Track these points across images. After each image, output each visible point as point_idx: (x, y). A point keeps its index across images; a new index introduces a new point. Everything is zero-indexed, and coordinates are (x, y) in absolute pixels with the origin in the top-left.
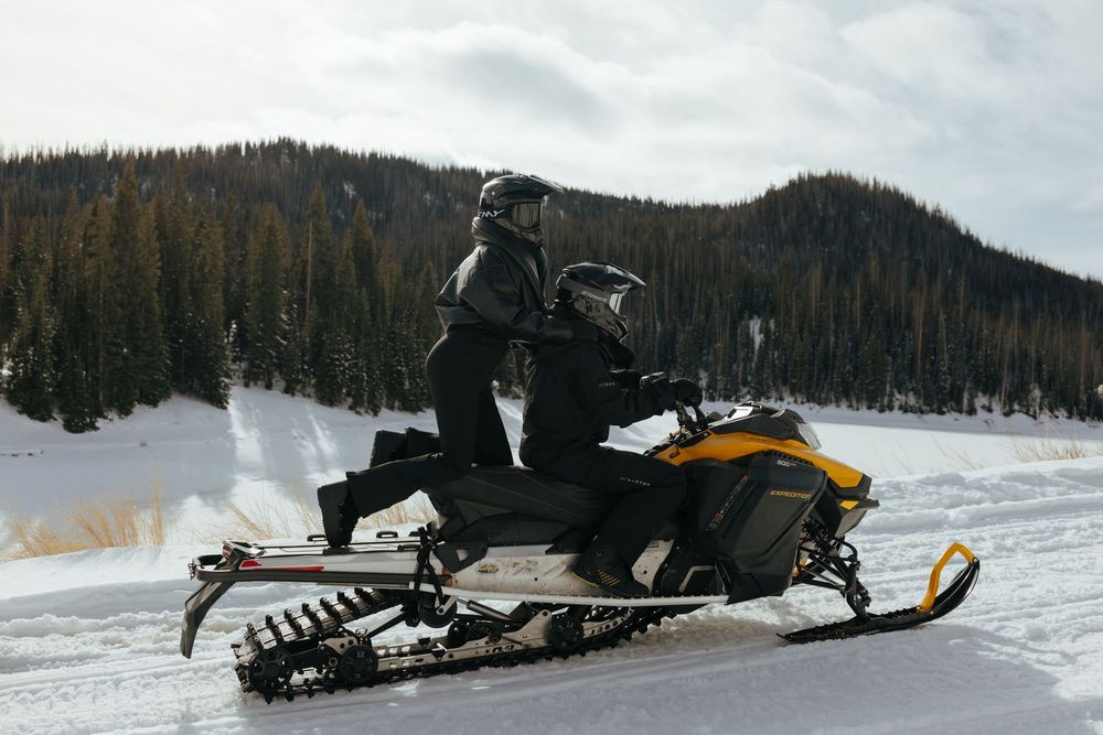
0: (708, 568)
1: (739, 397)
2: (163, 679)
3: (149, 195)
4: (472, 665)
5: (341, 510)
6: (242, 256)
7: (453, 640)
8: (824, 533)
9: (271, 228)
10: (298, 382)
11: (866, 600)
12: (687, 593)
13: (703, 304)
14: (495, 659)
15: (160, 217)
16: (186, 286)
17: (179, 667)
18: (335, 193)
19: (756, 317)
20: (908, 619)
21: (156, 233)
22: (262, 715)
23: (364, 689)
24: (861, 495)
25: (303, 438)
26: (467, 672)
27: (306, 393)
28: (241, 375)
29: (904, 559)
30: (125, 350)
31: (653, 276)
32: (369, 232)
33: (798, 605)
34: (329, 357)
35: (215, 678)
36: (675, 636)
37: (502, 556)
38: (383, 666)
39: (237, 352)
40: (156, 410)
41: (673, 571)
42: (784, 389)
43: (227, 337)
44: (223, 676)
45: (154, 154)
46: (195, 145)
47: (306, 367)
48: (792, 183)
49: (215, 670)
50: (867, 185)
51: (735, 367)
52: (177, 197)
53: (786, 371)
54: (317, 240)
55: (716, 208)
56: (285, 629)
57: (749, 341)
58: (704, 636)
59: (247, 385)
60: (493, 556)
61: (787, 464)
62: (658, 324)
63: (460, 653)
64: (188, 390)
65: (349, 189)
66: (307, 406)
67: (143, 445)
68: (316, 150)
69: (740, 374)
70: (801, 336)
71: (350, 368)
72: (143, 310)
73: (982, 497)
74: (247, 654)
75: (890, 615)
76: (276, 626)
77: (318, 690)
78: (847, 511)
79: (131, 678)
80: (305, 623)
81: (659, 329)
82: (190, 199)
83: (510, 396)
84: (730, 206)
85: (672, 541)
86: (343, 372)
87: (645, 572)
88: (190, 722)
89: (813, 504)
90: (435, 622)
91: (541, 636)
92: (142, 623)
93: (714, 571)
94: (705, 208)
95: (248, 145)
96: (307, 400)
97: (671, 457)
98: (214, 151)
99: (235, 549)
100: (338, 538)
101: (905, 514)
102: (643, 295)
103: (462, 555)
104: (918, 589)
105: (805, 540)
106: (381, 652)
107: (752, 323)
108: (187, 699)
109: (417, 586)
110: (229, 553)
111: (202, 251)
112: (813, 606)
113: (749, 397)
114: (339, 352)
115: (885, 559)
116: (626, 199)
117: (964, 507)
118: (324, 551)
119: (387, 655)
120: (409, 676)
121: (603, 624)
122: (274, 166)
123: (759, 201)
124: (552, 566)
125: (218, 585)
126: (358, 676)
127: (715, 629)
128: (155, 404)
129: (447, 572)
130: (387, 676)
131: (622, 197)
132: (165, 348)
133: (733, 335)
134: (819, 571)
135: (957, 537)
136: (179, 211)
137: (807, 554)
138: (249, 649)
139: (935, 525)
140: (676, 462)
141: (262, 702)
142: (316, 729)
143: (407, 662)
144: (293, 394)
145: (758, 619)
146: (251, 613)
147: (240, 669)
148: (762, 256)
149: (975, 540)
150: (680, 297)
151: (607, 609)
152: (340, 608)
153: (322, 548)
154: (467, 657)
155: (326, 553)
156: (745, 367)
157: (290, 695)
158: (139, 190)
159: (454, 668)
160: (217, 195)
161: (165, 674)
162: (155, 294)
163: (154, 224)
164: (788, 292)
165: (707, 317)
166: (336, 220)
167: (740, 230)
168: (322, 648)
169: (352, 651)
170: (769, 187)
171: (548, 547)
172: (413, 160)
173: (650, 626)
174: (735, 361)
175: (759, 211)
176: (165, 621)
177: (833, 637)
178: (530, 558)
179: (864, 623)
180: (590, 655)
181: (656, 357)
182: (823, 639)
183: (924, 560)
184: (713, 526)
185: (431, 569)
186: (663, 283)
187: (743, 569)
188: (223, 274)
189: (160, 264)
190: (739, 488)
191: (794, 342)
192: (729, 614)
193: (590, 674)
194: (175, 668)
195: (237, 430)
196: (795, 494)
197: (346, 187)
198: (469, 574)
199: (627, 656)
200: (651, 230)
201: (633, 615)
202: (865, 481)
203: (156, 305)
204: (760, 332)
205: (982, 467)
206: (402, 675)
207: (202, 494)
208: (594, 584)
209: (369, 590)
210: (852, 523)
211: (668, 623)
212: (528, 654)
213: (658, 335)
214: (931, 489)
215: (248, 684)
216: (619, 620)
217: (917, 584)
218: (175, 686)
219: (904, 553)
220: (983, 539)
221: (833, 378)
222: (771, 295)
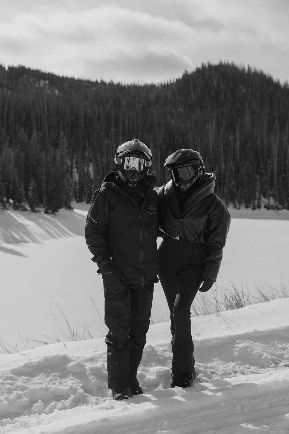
48: (198, 70)
50: (244, 70)
83: (20, 209)
84: (161, 85)
102: (106, 142)
116: (97, 82)
123: (178, 82)
148: (180, 115)
164: (196, 137)
167: (167, 100)
175: (178, 88)
200: (112, 101)
221: (224, 190)
222: (185, 140)
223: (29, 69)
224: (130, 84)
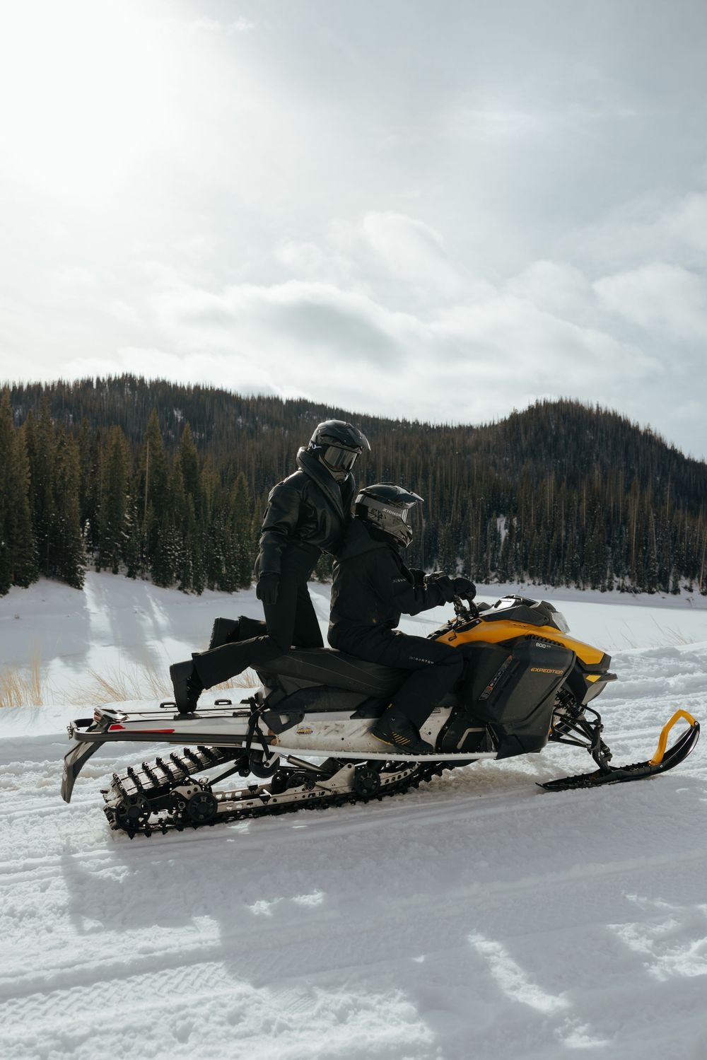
0: (479, 730)
1: (488, 579)
2: (46, 817)
3: (21, 421)
4: (292, 807)
5: (189, 683)
6: (94, 468)
7: (277, 788)
8: (573, 701)
9: (117, 447)
10: (139, 568)
11: (608, 756)
12: (464, 750)
13: (459, 505)
14: (309, 803)
15: (30, 438)
16: (51, 492)
17: (59, 807)
18: (167, 417)
19: (502, 515)
20: (641, 772)
21: (27, 450)
22: (127, 848)
23: (207, 827)
24: (603, 670)
25: (142, 612)
26: (288, 814)
27: (145, 576)
28: (94, 563)
29: (634, 720)
30: (3, 543)
31: (419, 483)
32: (194, 449)
33: (551, 758)
34: (163, 548)
35: (88, 817)
36: (454, 784)
37: (315, 720)
38: (221, 808)
39: (90, 544)
40: (27, 589)
41: (453, 732)
42: (525, 573)
43: (83, 532)
44: (94, 815)
45: (25, 387)
46: (56, 379)
47: (144, 556)
48: (531, 409)
49: (87, 810)
50: (591, 410)
51: (485, 556)
52: (43, 421)
53: (526, 558)
54: (153, 455)
55: (470, 429)
56: (144, 779)
57: (496, 535)
58: (477, 784)
59: (98, 571)
60: (309, 720)
61: (543, 646)
62: (424, 521)
63: (282, 798)
64: (51, 575)
65: (178, 414)
66: (145, 587)
67: (17, 618)
68: (152, 384)
69: (489, 561)
70: (538, 531)
71: (179, 557)
72: (17, 512)
73: (694, 667)
74: (114, 800)
75: (627, 768)
76: (137, 777)
77: (170, 828)
78: (592, 683)
79: (21, 817)
80: (159, 773)
81: (424, 525)
82: (53, 423)
84: (481, 427)
85: (451, 708)
86: (174, 560)
87: (430, 733)
88: (70, 854)
89: (564, 679)
90: (262, 773)
91: (346, 784)
92: (28, 770)
93: (485, 732)
94: (461, 428)
95: (98, 379)
96: (145, 582)
97: (450, 640)
98: (71, 384)
99: (105, 716)
100: (186, 707)
101: (632, 682)
103: (284, 720)
104: (648, 745)
105: (558, 707)
106: (219, 797)
107: (498, 520)
108: (66, 835)
109: (248, 745)
110: (100, 718)
111: (63, 465)
112: (563, 759)
113: (496, 580)
114: (171, 544)
115: (619, 720)
116: (398, 422)
117: (680, 676)
118: (175, 716)
119: (224, 800)
120: (242, 817)
121: (396, 775)
122: (119, 396)
123: (505, 423)
124: (356, 728)
125: (90, 744)
126: (202, 817)
127: (486, 778)
128: (26, 585)
129: (272, 734)
130: (224, 817)
131: (395, 420)
132: (34, 541)
133: (484, 530)
134: (566, 730)
135: (677, 702)
136: (45, 432)
137: (559, 718)
138: (115, 794)
139: (658, 691)
140: (454, 644)
141: (126, 837)
142: (170, 861)
143: (239, 805)
144: (134, 578)
145: (519, 770)
146: (113, 762)
147: (108, 811)
148: (506, 467)
149: (691, 704)
150: (442, 500)
151: (397, 763)
152: (186, 761)
153: (173, 714)
154: (288, 801)
155: (176, 718)
156: (493, 555)
157: (148, 832)
158: (13, 417)
159: (278, 810)
160: (74, 419)
161: (48, 814)
162: (26, 499)
163: (25, 443)
164: (528, 496)
165: (463, 516)
166: (167, 439)
167: (489, 446)
168: (173, 794)
169: (197, 797)
170: (512, 411)
171: (353, 713)
172: (228, 391)
173: (434, 776)
174: (485, 551)
175: (504, 430)
176: (45, 768)
177: (582, 786)
178: (338, 722)
179: (605, 775)
180: (386, 800)
181: (422, 548)
182: (574, 788)
183: (652, 722)
184: (485, 696)
185: (259, 731)
186: (428, 489)
187: (509, 731)
188: (80, 483)
189: (30, 475)
190: (505, 665)
191: (532, 536)
192: (495, 765)
193: (386, 816)
194: (55, 808)
195: (91, 606)
196: (551, 671)
197: (175, 413)
198: (289, 735)
199: (415, 801)
200: (418, 446)
201: (419, 767)
202: (606, 659)
203: (27, 507)
204: (506, 528)
205: (692, 642)
206: (236, 816)
207: (64, 657)
208: (389, 744)
209: (209, 747)
210: (595, 693)
211: (447, 773)
212: (337, 799)
213: (423, 530)
214: (653, 660)
215: (115, 823)
216: (408, 771)
217: (646, 741)
218: (56, 824)
219: (634, 715)
220: (698, 703)
221: (564, 564)
222: (514, 498)
223: (313, 404)
224: (440, 425)
